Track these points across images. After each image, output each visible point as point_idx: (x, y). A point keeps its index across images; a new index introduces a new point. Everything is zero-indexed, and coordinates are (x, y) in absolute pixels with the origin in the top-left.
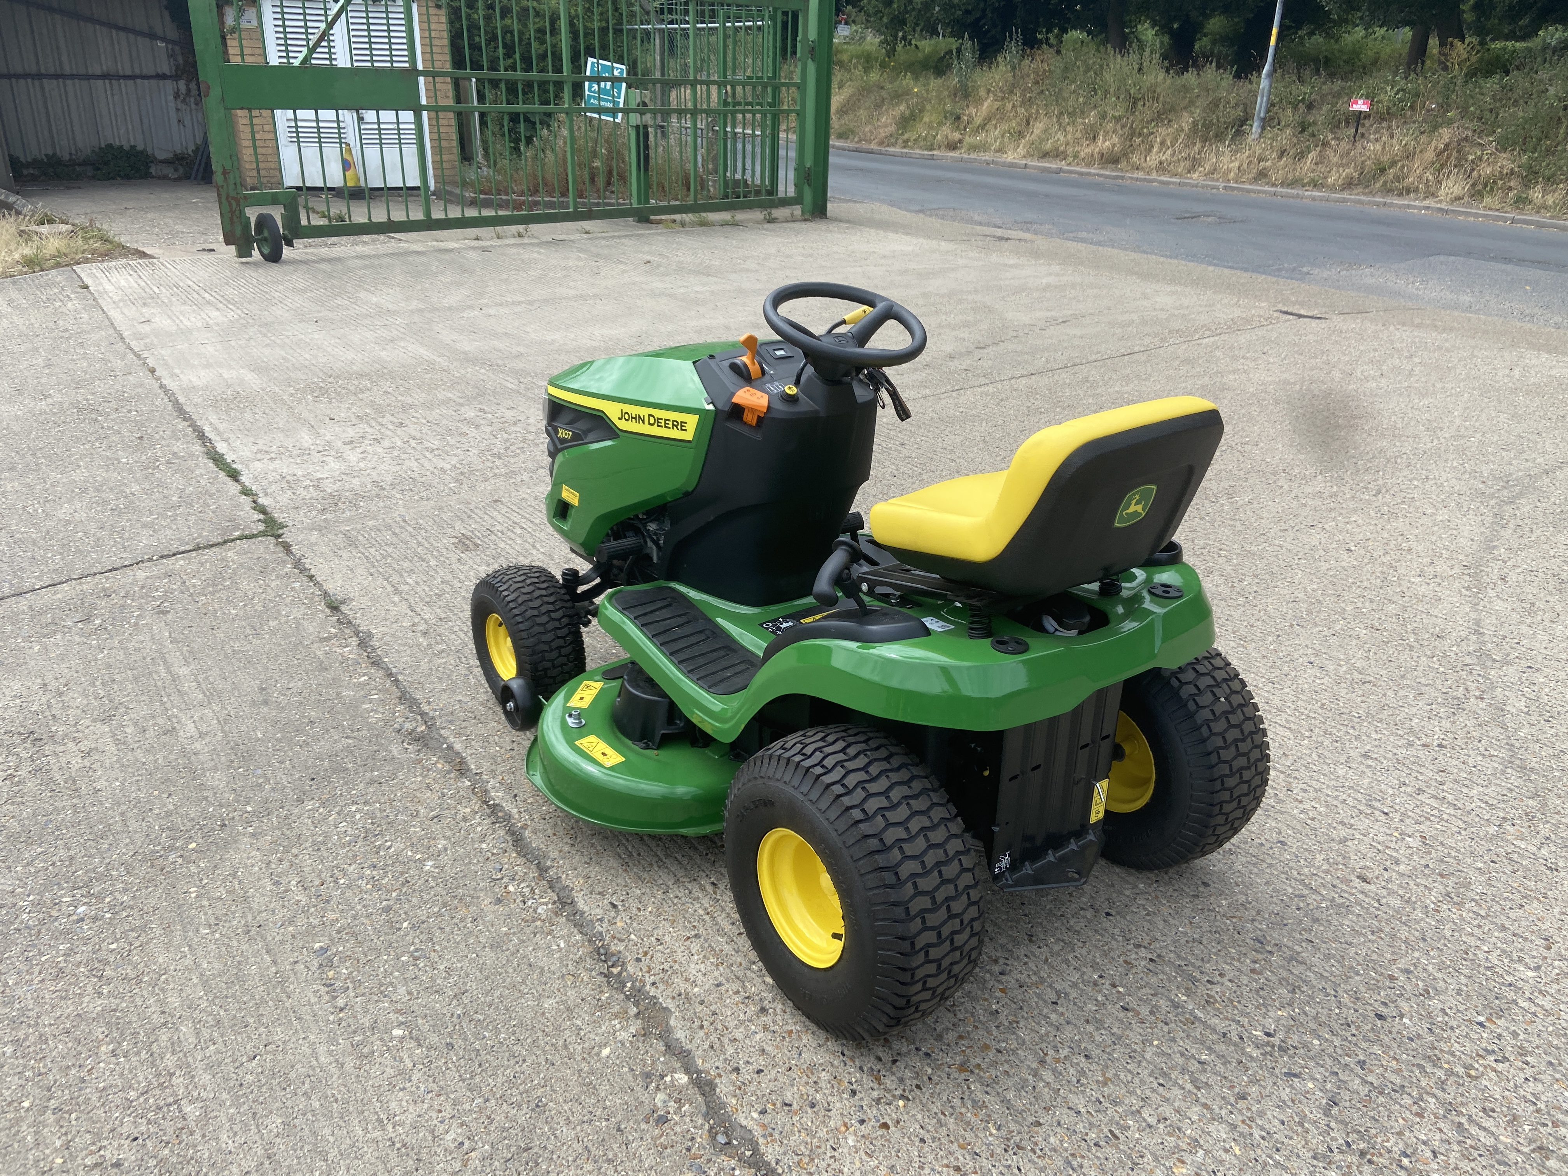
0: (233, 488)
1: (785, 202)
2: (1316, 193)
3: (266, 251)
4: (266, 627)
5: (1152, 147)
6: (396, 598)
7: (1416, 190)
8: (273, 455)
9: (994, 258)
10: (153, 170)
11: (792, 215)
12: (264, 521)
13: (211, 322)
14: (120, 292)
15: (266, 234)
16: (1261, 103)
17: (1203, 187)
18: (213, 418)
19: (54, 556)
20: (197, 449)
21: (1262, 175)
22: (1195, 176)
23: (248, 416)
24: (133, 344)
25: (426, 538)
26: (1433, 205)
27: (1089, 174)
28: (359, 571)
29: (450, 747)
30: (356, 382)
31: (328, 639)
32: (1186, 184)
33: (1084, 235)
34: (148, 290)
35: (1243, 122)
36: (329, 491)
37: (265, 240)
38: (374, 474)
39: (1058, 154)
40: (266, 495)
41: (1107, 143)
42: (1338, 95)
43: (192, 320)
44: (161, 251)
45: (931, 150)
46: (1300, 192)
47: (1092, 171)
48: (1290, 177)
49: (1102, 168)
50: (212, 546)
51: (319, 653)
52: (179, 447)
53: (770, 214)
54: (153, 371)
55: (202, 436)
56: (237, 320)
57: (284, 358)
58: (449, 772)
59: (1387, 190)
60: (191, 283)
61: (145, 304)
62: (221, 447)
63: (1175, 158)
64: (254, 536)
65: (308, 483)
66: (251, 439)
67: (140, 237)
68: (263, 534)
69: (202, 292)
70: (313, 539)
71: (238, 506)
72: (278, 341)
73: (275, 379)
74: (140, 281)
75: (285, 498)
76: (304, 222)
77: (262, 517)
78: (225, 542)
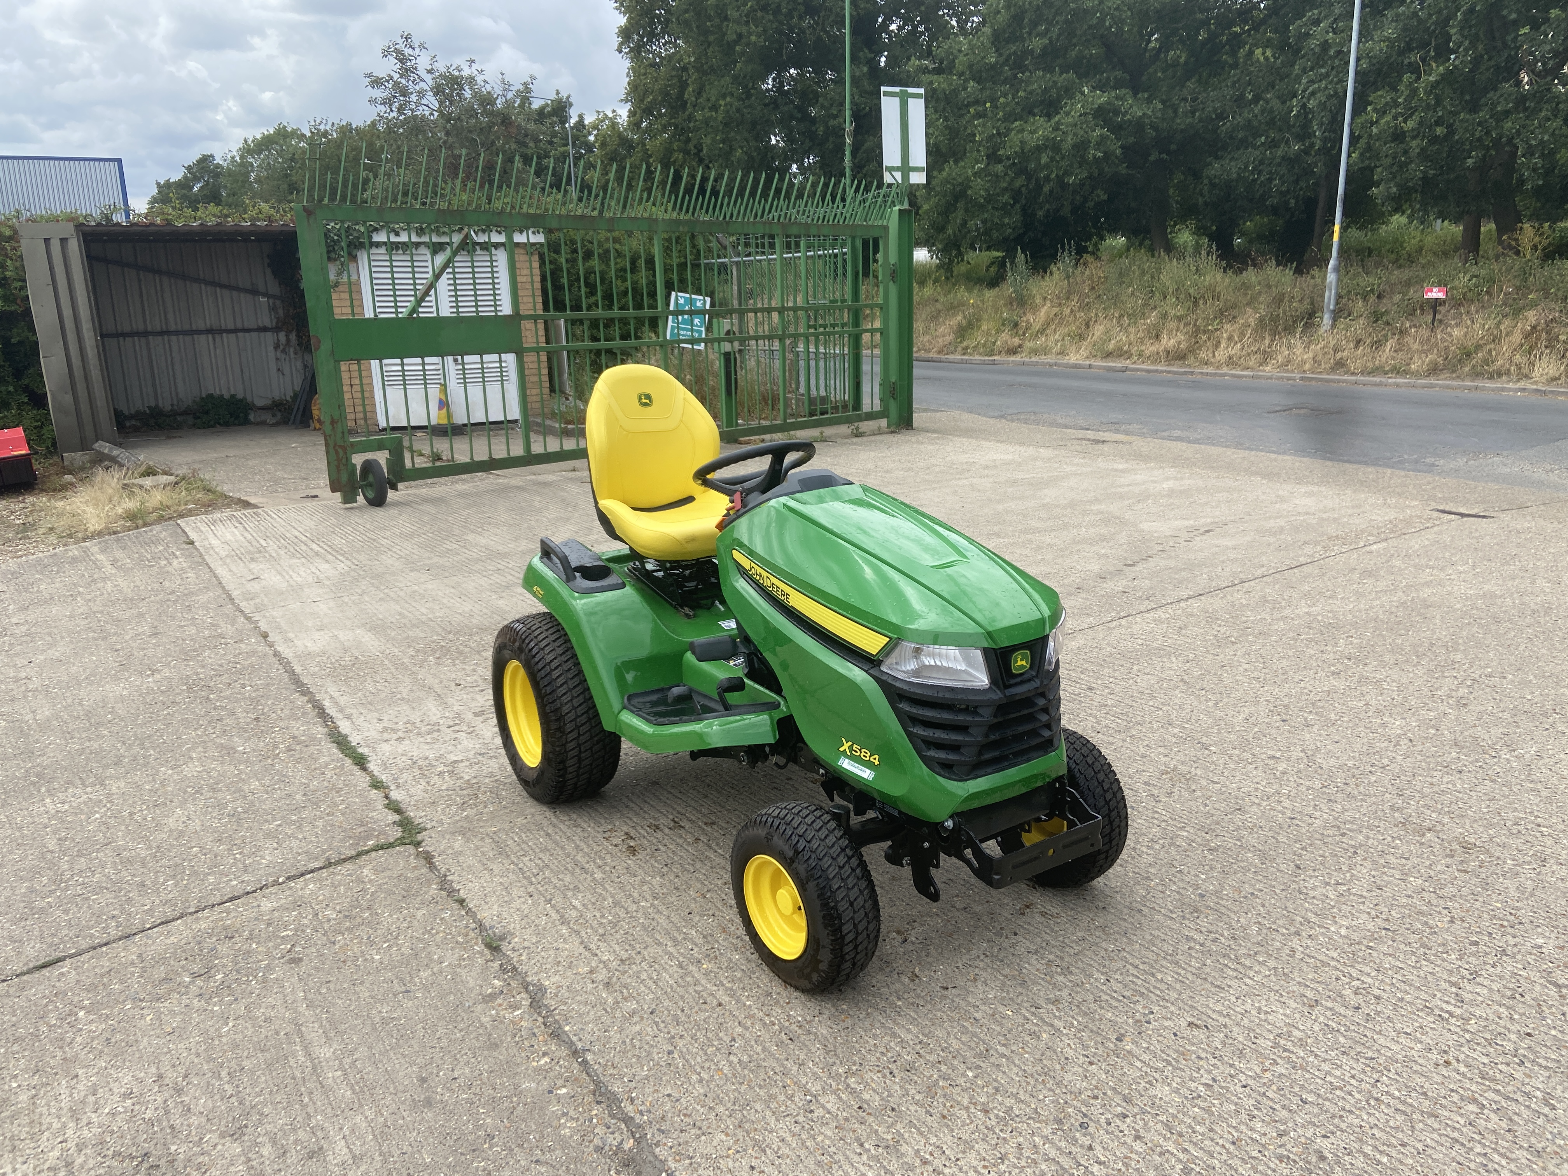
0: (363, 780)
1: (871, 416)
2: (1400, 380)
3: (371, 495)
4: (417, 980)
5: (1219, 342)
6: (565, 931)
7: (1508, 372)
8: (400, 734)
9: (1101, 463)
10: (251, 417)
11: (879, 428)
12: (400, 824)
13: (322, 576)
14: (227, 547)
15: (371, 478)
16: (1330, 298)
17: (1278, 378)
18: (332, 690)
19: (166, 881)
20: (320, 731)
21: (1340, 364)
22: (1268, 368)
23: (370, 686)
24: (243, 605)
26: (1529, 386)
27: (1157, 371)
28: (515, 892)
30: (477, 638)
31: (494, 997)
32: (1259, 377)
33: (1176, 433)
34: (255, 543)
35: (1312, 314)
36: (467, 778)
37: (370, 485)
39: (1122, 354)
40: (398, 787)
41: (1172, 341)
42: (1408, 284)
43: (302, 574)
44: (265, 500)
45: (991, 355)
46: (1383, 380)
47: (1160, 368)
48: (1370, 365)
49: (1169, 365)
50: (345, 860)
52: (299, 728)
53: (857, 428)
54: (265, 636)
55: (322, 713)
56: (348, 573)
57: (400, 614)
59: (1476, 374)
60: (297, 534)
61: (252, 559)
62: (344, 727)
63: (1244, 353)
64: (391, 845)
65: (441, 768)
66: (376, 715)
67: (243, 486)
68: (401, 842)
69: (309, 543)
70: (457, 847)
71: (369, 805)
72: (392, 594)
73: (393, 639)
74: (246, 534)
75: (419, 790)
76: (408, 464)
77: (397, 817)
78: (359, 855)
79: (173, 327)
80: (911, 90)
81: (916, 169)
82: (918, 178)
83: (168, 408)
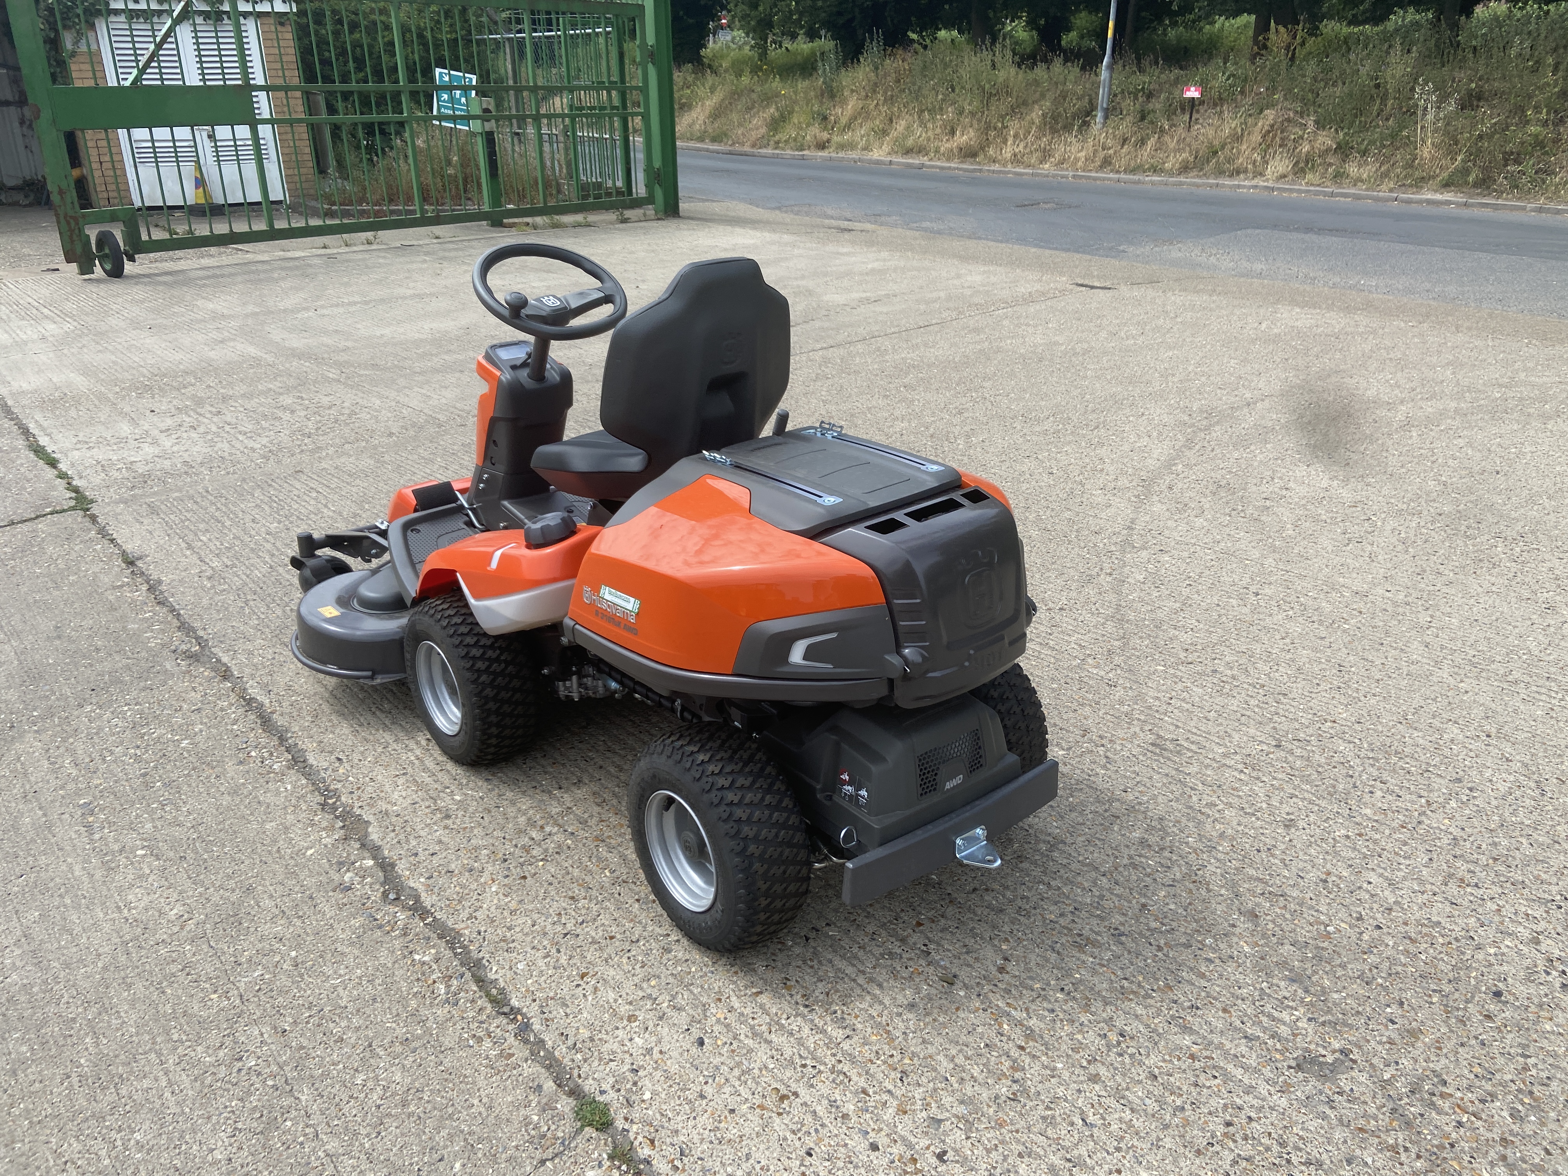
0: (50, 473)
1: (637, 203)
2: (1155, 178)
3: (108, 267)
4: (66, 581)
5: (1006, 140)
6: (188, 553)
7: (1245, 171)
8: (91, 445)
9: (831, 248)
10: (3, 198)
11: (645, 215)
12: (76, 499)
13: (46, 334)
15: (107, 251)
16: (1103, 95)
17: (1054, 176)
18: (38, 417)
20: (21, 443)
21: (1106, 162)
22: (1046, 166)
23: (73, 413)
25: (225, 505)
26: (1261, 184)
27: (949, 168)
28: (157, 533)
29: (219, 661)
30: (181, 379)
31: (122, 586)
32: (1038, 175)
33: (927, 224)
35: (1088, 114)
36: (141, 471)
37: (106, 256)
38: (186, 455)
39: (921, 150)
40: (80, 477)
41: (965, 137)
42: (1173, 83)
43: (29, 332)
44: (5, 273)
45: (802, 150)
46: (1142, 178)
47: (953, 165)
48: (1133, 163)
49: (961, 162)
50: (25, 521)
51: (110, 597)
52: (3, 442)
53: (622, 214)
55: (26, 432)
56: (73, 331)
57: (113, 362)
58: (215, 677)
59: (1219, 172)
60: (30, 300)
62: (43, 441)
64: (64, 511)
66: (73, 432)
68: (73, 508)
69: (41, 308)
70: (118, 510)
71: (54, 488)
72: (110, 348)
73: (103, 380)
75: (97, 479)
76: (145, 237)
77: (74, 495)
78: (37, 517)
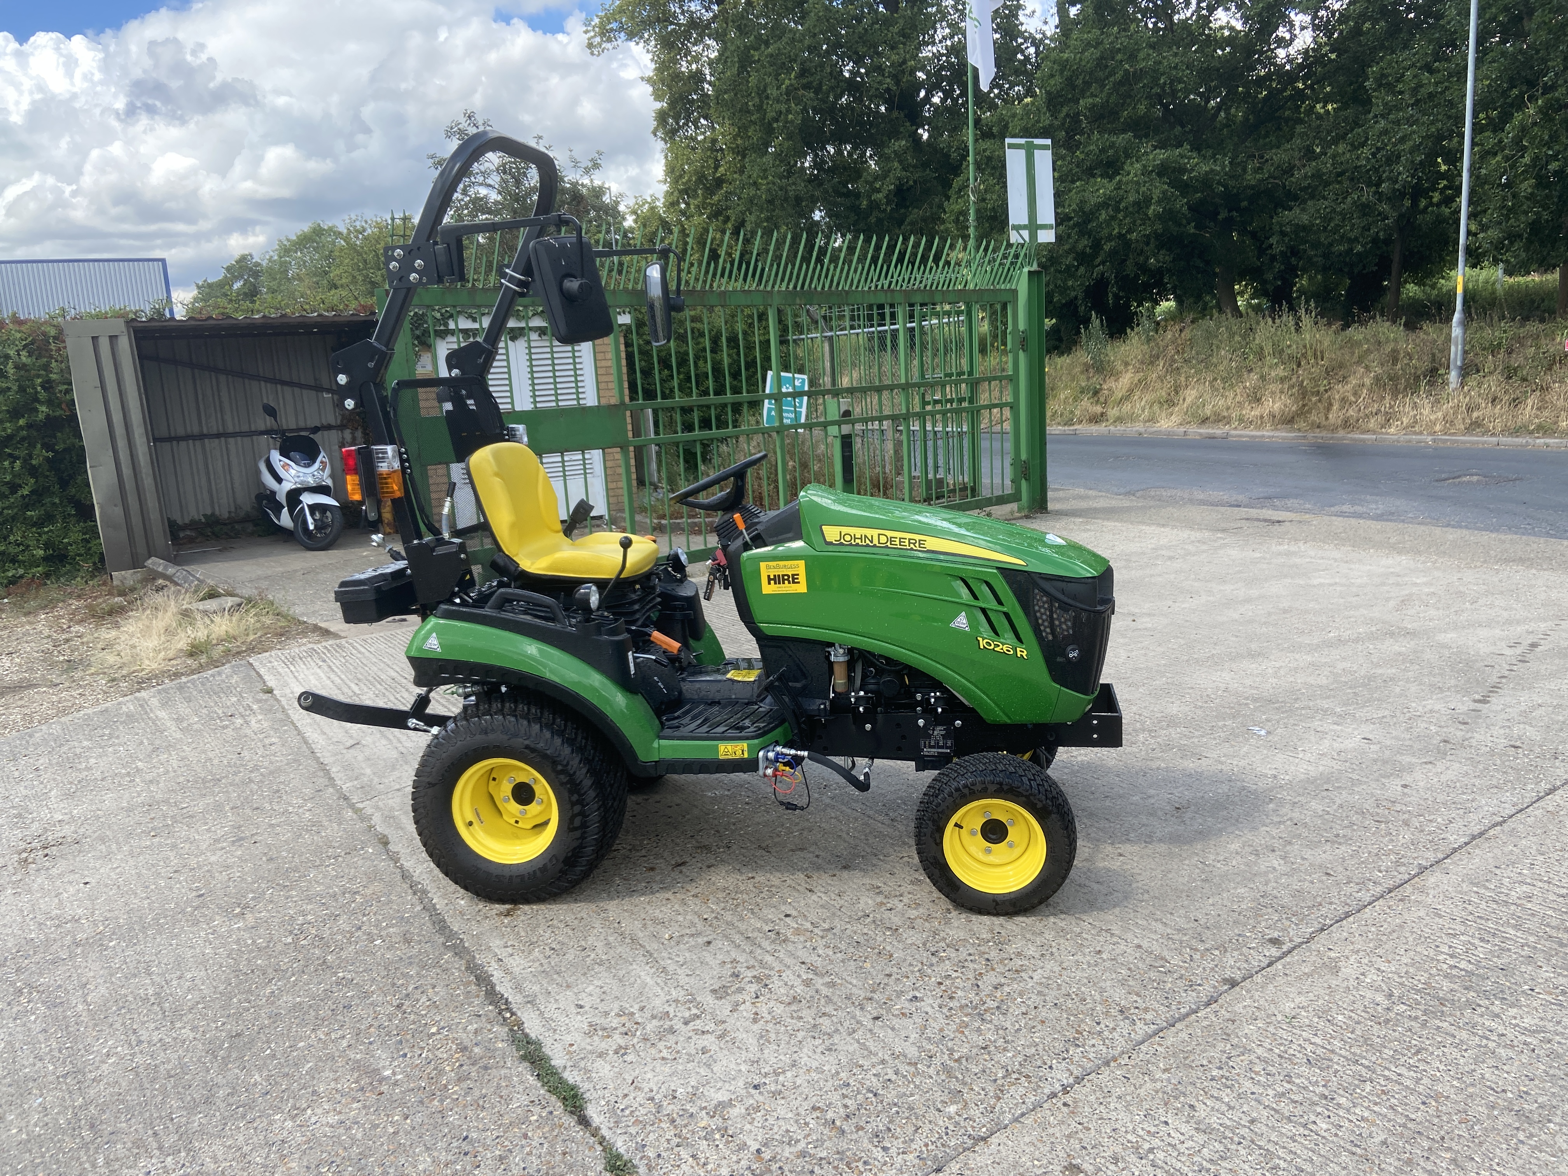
1: (1001, 500)
5: (1331, 405)
11: (1011, 513)
16: (1456, 352)
21: (1475, 425)
24: (347, 788)
35: (1437, 371)
39: (1219, 419)
46: (1529, 440)
48: (1511, 424)
49: (1276, 429)
52: (466, 1028)
53: (988, 512)
54: (385, 842)
62: (532, 1025)
63: (1362, 414)
65: (705, 1120)
66: (570, 996)
79: (230, 429)
80: (1037, 141)
81: (1044, 227)
82: (1047, 237)
83: (226, 515)
